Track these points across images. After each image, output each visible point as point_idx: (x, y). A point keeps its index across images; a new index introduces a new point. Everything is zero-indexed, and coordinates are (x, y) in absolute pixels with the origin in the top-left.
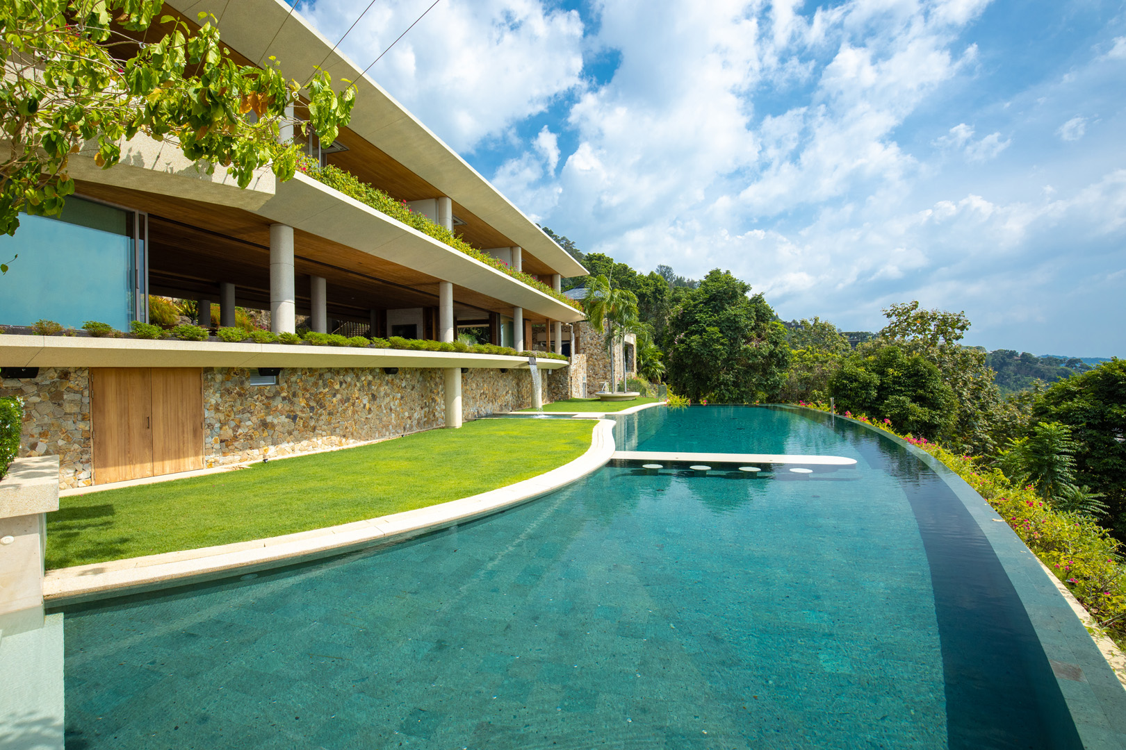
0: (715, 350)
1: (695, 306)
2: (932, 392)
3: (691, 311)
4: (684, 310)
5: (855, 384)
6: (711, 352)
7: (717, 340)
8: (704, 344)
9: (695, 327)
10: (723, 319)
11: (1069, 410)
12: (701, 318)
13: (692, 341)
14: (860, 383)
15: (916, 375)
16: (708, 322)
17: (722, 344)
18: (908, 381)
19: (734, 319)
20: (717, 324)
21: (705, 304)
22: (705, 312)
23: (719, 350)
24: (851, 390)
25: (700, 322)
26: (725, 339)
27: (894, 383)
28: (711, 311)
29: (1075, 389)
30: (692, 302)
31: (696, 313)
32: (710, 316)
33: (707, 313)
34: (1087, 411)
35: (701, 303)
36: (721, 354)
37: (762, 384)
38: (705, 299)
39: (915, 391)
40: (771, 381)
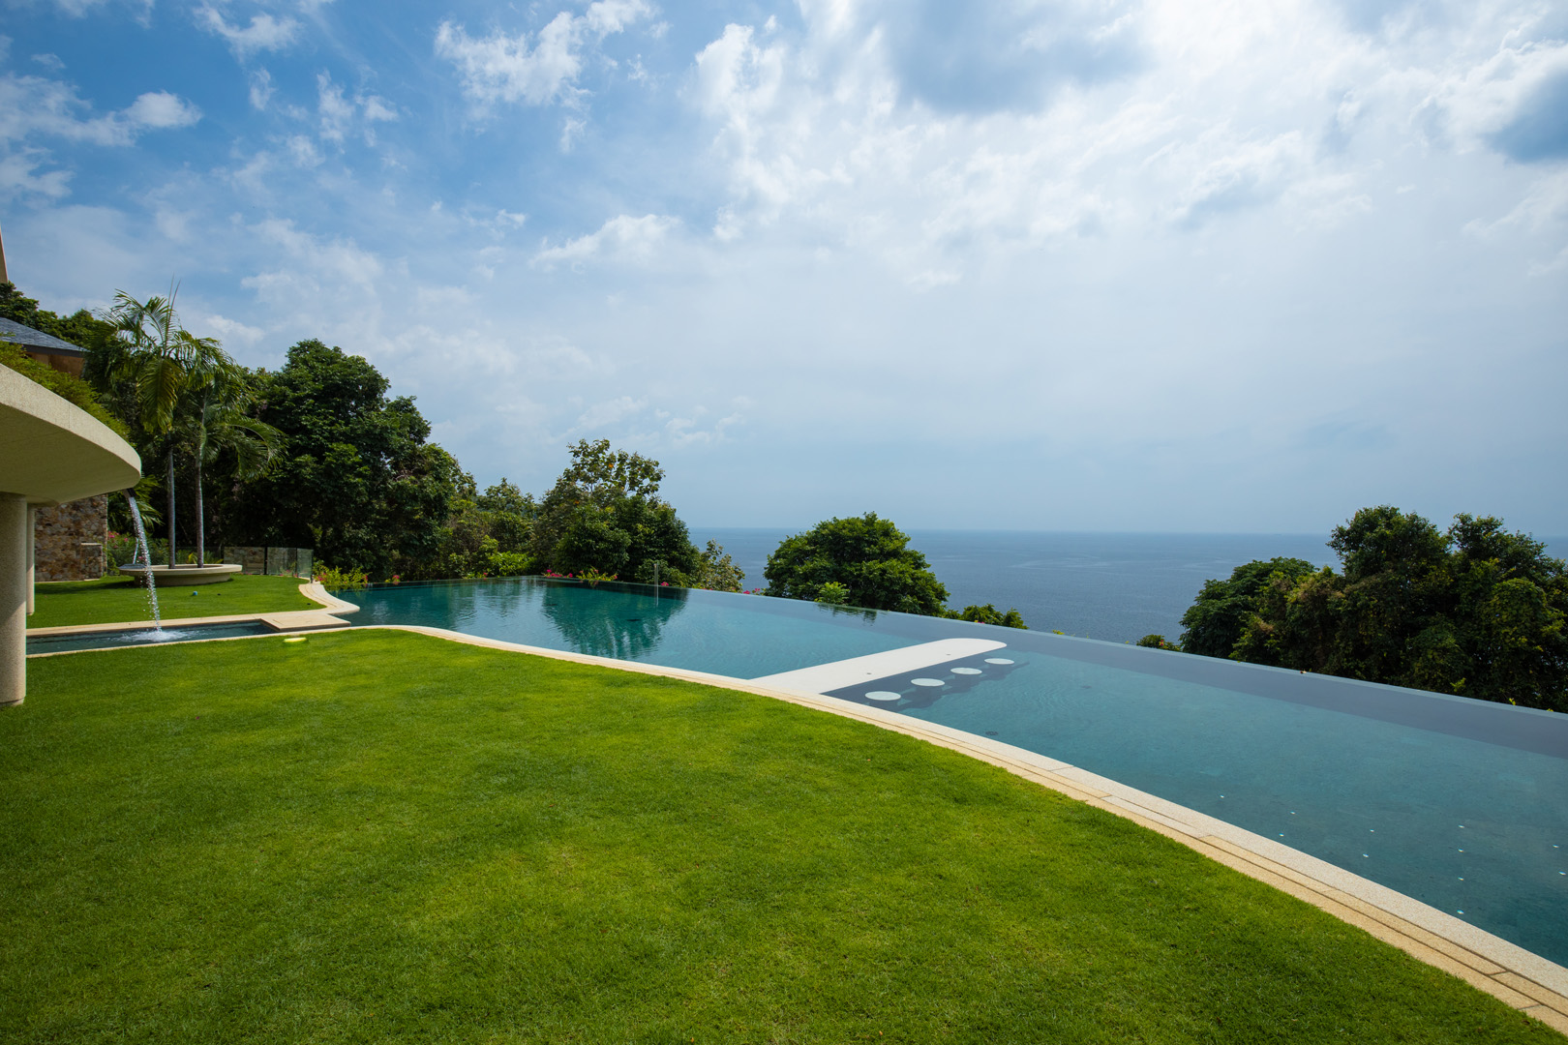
0: (346, 484)
1: (299, 401)
2: (684, 554)
3: (289, 409)
4: (270, 404)
5: (602, 545)
6: (341, 488)
7: (352, 468)
8: (328, 473)
9: (300, 439)
10: (359, 432)
11: (814, 570)
12: (314, 424)
13: (299, 465)
14: (611, 542)
15: (665, 533)
16: (326, 434)
17: (359, 475)
18: (661, 541)
19: (380, 434)
20: (348, 438)
21: (315, 398)
22: (319, 415)
23: (356, 485)
24: (598, 552)
25: (311, 432)
26: (366, 467)
27: (648, 543)
28: (331, 414)
29: (808, 548)
30: (289, 392)
31: (302, 414)
32: (332, 424)
33: (326, 418)
34: (828, 570)
35: (308, 396)
36: (359, 494)
37: (413, 545)
38: (317, 390)
39: (666, 552)
40: (427, 541)
